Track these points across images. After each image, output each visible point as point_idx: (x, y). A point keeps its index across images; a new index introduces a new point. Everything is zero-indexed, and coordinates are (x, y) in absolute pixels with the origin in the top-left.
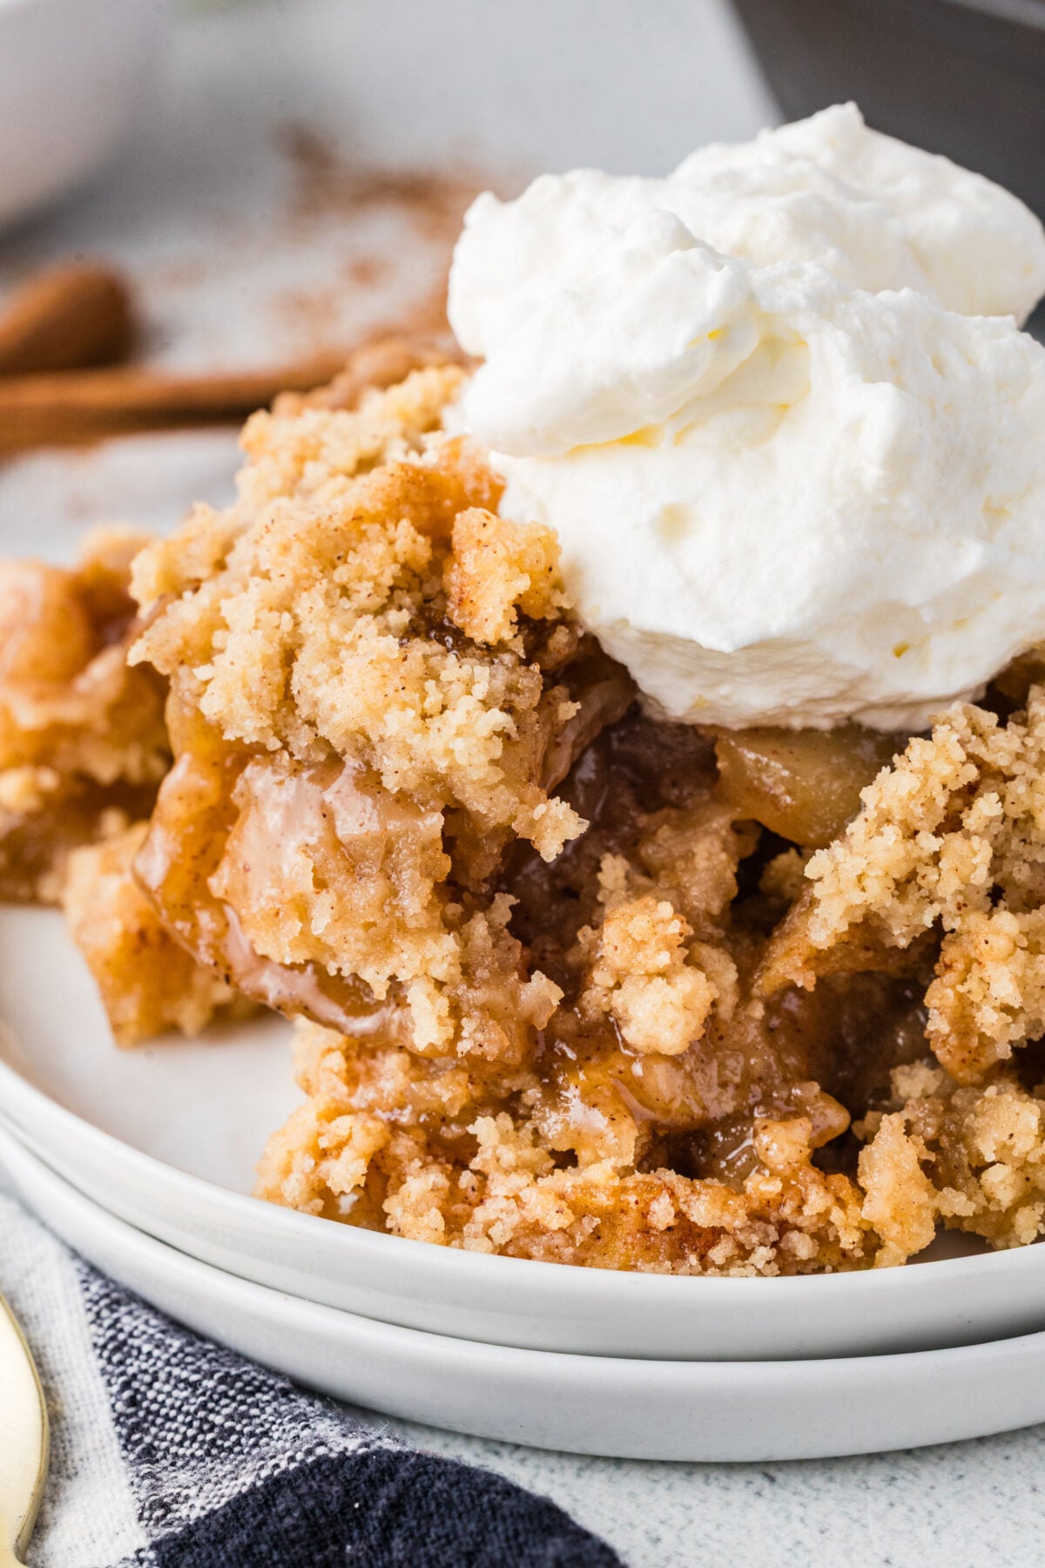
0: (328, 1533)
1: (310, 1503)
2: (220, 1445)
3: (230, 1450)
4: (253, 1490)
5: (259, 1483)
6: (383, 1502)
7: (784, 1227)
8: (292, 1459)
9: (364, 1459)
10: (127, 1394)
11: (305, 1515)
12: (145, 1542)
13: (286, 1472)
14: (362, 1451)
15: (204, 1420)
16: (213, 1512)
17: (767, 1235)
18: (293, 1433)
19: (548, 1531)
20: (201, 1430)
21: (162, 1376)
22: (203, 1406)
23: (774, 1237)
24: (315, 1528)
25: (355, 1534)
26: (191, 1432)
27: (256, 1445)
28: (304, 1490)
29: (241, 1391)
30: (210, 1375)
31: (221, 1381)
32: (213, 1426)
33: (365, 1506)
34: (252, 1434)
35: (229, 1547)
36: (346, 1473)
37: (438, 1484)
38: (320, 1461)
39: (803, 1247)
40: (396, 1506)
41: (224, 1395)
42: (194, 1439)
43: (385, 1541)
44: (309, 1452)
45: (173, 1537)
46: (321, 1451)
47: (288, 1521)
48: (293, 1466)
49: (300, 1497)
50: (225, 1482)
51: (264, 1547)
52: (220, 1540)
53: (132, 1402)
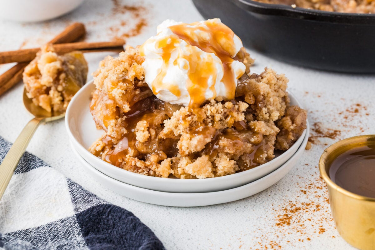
0: (100, 215)
1: (98, 211)
2: (85, 201)
3: (87, 202)
4: (90, 208)
5: (91, 207)
6: (108, 211)
7: (150, 170)
8: (96, 204)
9: (106, 205)
10: (73, 197)
11: (97, 212)
12: (75, 214)
13: (95, 206)
14: (106, 204)
15: (84, 199)
16: (84, 211)
17: (147, 170)
18: (96, 200)
19: (131, 215)
20: (83, 200)
21: (78, 194)
22: (84, 197)
23: (148, 170)
24: (98, 214)
25: (104, 215)
26: (82, 200)
27: (91, 202)
28: (97, 209)
29: (89, 195)
30: (85, 193)
31: (86, 194)
32: (85, 199)
33: (106, 211)
34: (90, 200)
35: (87, 216)
36: (103, 207)
37: (116, 208)
38: (100, 205)
39: (152, 173)
40: (110, 211)
41: (87, 195)
43: (108, 216)
44: (99, 203)
45: (79, 214)
46: (100, 203)
47: (95, 213)
48: (96, 205)
49: (97, 210)
50: (86, 206)
51: (91, 216)
52: (85, 215)
53: (74, 197)
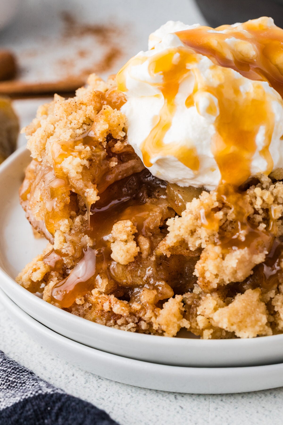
0: (40, 416)
1: (36, 407)
2: (11, 386)
3: (14, 387)
4: (20, 402)
5: (22, 400)
6: (56, 408)
7: (140, 319)
8: (31, 394)
9: (52, 395)
11: (35, 411)
13: (29, 397)
14: (52, 393)
15: (7, 379)
16: (8, 408)
17: (134, 320)
18: (32, 384)
19: (103, 419)
20: (6, 382)
22: (7, 376)
23: (137, 321)
24: (37, 415)
25: (48, 417)
26: (3, 382)
27: (21, 386)
28: (34, 403)
29: (18, 372)
30: (10, 368)
31: (13, 369)
32: (10, 381)
33: (52, 409)
34: (20, 383)
35: (12, 419)
36: (46, 399)
38: (39, 395)
39: (144, 325)
40: (60, 409)
41: (13, 373)
42: (4, 384)
43: (57, 419)
44: (37, 392)
46: (40, 392)
47: (29, 413)
48: (32, 396)
49: (33, 406)
50: (12, 398)
51: (22, 420)
52: (9, 417)
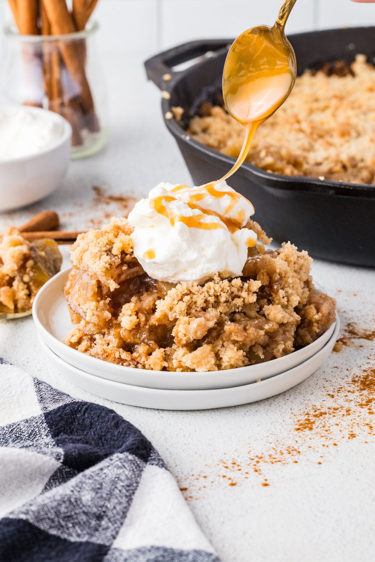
0: (74, 413)
1: (72, 408)
4: (62, 406)
6: (84, 408)
7: (138, 362)
8: (69, 401)
9: (82, 402)
11: (71, 410)
12: (42, 413)
13: (68, 403)
16: (55, 409)
17: (134, 363)
19: (112, 413)
23: (136, 364)
24: (72, 413)
25: (79, 413)
28: (71, 406)
29: (60, 394)
31: (57, 393)
33: (81, 409)
35: (57, 415)
36: (78, 404)
37: (94, 406)
38: (74, 402)
39: (140, 365)
40: (87, 409)
43: (84, 414)
44: (72, 401)
45: (47, 413)
46: (74, 401)
47: (68, 411)
48: (69, 403)
49: (70, 408)
50: (57, 405)
51: (63, 415)
52: (56, 414)
53: (41, 398)
